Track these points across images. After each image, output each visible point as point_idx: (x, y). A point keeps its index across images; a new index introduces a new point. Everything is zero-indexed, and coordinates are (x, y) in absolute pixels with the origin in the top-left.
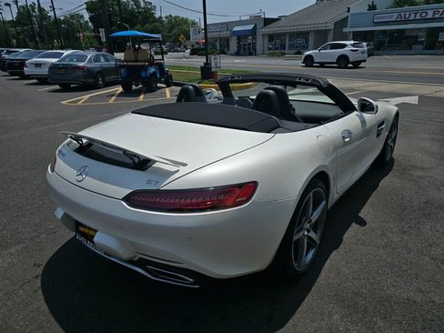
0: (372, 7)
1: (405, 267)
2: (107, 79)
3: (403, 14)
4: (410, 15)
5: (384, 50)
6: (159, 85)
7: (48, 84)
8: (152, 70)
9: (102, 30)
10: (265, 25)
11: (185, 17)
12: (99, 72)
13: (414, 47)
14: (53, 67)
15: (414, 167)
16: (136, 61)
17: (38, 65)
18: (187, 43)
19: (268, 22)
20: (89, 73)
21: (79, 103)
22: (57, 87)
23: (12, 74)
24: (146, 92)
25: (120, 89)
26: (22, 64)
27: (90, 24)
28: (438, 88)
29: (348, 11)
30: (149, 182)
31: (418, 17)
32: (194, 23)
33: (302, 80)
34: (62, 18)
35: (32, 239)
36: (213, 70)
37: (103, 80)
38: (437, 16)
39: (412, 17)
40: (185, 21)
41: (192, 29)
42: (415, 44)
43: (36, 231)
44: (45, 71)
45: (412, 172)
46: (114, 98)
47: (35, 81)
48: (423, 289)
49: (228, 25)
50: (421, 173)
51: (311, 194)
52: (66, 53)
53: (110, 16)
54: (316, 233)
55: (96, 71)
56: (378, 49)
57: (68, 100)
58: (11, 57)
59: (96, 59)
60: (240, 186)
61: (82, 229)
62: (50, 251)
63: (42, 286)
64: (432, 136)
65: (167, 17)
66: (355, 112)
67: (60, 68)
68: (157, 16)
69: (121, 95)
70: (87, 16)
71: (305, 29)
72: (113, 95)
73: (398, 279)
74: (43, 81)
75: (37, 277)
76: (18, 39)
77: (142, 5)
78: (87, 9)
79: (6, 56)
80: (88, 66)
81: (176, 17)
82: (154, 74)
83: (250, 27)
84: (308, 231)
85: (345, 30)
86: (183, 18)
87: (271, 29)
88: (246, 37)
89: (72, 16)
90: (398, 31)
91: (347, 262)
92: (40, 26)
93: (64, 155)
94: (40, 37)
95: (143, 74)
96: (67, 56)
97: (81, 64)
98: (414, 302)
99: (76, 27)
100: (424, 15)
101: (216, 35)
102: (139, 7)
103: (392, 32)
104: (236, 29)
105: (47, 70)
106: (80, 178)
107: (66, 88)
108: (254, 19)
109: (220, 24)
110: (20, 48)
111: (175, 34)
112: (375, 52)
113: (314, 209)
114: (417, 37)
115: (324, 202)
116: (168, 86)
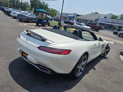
0: (105, 18)
1: (104, 81)
2: (32, 21)
3: (113, 21)
4: (115, 21)
5: (107, 29)
6: (46, 25)
7: (16, 19)
8: (45, 21)
9: (33, 8)
10: (77, 16)
11: (56, 10)
12: (31, 19)
13: (114, 30)
14: (19, 15)
15: (110, 59)
16: (42, 18)
17: (14, 13)
18: (55, 16)
19: (78, 15)
20: (28, 18)
21: (24, 25)
22: (19, 20)
23: (6, 14)
24: (42, 26)
25: (35, 24)
26: (10, 12)
27: (30, 6)
28: (119, 41)
29: (99, 17)
30: (45, 44)
31: (117, 22)
32: (58, 12)
33: (86, 30)
34: (23, 3)
35: (7, 56)
36: (61, 24)
37: (31, 21)
38: (122, 23)
39: (115, 22)
40: (56, 11)
41: (57, 13)
42: (115, 29)
43: (9, 54)
44: (16, 15)
45: (109, 60)
46: (33, 26)
47: (13, 17)
48: (107, 87)
49: (67, 14)
50: (111, 61)
51: (84, 57)
52: (23, 12)
53: (36, 5)
54: (83, 68)
55: (30, 18)
56: (105, 28)
57: (21, 24)
58: (7, 10)
59: (31, 15)
60: (67, 50)
61: (23, 54)
62: (12, 60)
63: (9, 68)
64: (115, 52)
65: (51, 9)
66: (98, 41)
67: (20, 15)
68: (49, 8)
69: (35, 25)
70: (30, 4)
71: (87, 19)
72: (33, 25)
73: (101, 84)
74: (15, 18)
75: (8, 65)
76: (10, 6)
77: (45, 4)
78: (30, 2)
79: (6, 9)
80: (28, 16)
81: (53, 9)
82: (45, 22)
83: (73, 16)
84: (81, 67)
85: (97, 22)
86: (55, 10)
87: (78, 17)
88: (71, 18)
89: (26, 3)
90: (111, 25)
91: (89, 77)
92: (17, 4)
93: (23, 35)
94: (16, 6)
95: (43, 22)
96: (23, 13)
97: (26, 15)
98: (105, 90)
99: (26, 6)
100: (118, 22)
101: (63, 16)
102: (44, 4)
103: (109, 25)
104: (69, 15)
105: (17, 15)
106: (27, 41)
107: (21, 21)
108: (74, 14)
109: (65, 13)
110: (10, 8)
111: (52, 14)
112: (104, 29)
113: (84, 61)
114: (116, 27)
115: (86, 61)
116: (48, 26)
